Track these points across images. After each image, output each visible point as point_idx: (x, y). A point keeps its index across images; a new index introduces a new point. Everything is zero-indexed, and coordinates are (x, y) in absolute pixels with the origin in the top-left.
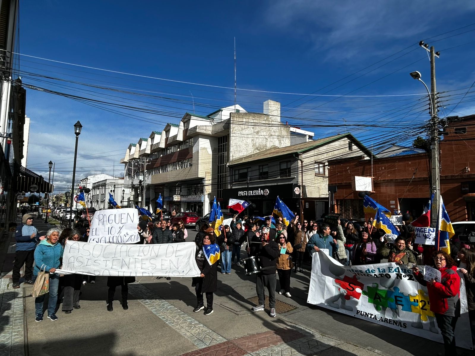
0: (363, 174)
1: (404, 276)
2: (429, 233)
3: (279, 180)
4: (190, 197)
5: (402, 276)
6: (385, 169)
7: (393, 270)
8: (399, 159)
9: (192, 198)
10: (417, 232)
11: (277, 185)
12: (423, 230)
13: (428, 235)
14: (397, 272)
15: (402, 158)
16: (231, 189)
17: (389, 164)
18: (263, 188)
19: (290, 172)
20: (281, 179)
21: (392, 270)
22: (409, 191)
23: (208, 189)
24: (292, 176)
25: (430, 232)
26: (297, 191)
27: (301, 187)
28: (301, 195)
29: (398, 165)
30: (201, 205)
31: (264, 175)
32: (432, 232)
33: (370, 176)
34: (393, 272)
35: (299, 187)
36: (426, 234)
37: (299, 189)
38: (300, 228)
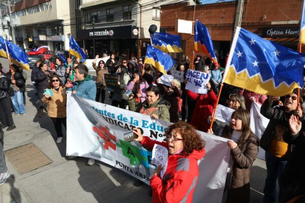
0: (187, 19)
1: (159, 135)
2: (201, 79)
3: (122, 22)
4: (53, 37)
5: (158, 134)
6: (204, 14)
7: (148, 125)
8: (216, 6)
9: (55, 38)
10: (189, 76)
11: (120, 27)
12: (196, 74)
13: (200, 81)
14: (152, 128)
15: (219, 6)
16: (85, 30)
17: (208, 11)
18: (108, 29)
19: (131, 15)
20: (123, 22)
21: (146, 124)
22: (219, 34)
23: (67, 30)
24: (132, 19)
25: (203, 78)
26: (135, 32)
27: (139, 29)
28: (139, 36)
29: (214, 11)
30: (62, 43)
31: (110, 18)
32: (204, 78)
33: (192, 20)
34: (147, 128)
35: (138, 28)
36: (197, 81)
37: (137, 31)
38: (102, 67)
